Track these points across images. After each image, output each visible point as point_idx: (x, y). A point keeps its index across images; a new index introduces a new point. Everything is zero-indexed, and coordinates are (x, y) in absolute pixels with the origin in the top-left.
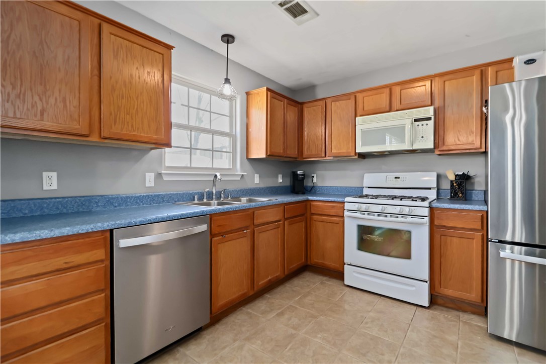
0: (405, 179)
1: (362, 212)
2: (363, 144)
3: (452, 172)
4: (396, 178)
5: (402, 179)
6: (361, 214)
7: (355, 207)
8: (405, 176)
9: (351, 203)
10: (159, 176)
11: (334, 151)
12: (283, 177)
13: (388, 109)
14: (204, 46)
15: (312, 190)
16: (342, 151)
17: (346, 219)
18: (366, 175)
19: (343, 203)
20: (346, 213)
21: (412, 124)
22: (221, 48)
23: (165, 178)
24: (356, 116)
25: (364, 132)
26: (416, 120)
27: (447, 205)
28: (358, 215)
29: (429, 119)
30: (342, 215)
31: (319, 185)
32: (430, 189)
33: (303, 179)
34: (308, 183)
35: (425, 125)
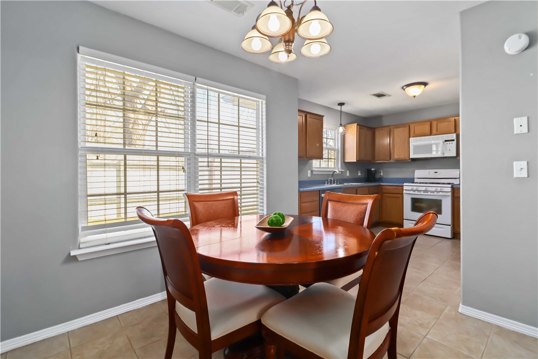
0: (441, 173)
1: (414, 191)
2: (414, 153)
4: (435, 173)
5: (439, 173)
7: (410, 188)
9: (407, 187)
10: (312, 172)
11: (396, 157)
12: (361, 173)
13: (429, 134)
14: (329, 108)
15: (380, 180)
16: (400, 157)
17: (404, 195)
18: (416, 171)
19: (403, 186)
20: (404, 192)
21: (443, 142)
22: (339, 108)
23: (314, 173)
24: (409, 138)
25: (415, 147)
26: (446, 141)
28: (412, 192)
29: (454, 140)
30: (401, 193)
31: (385, 177)
32: (456, 178)
33: (375, 173)
34: (377, 176)
35: (451, 143)
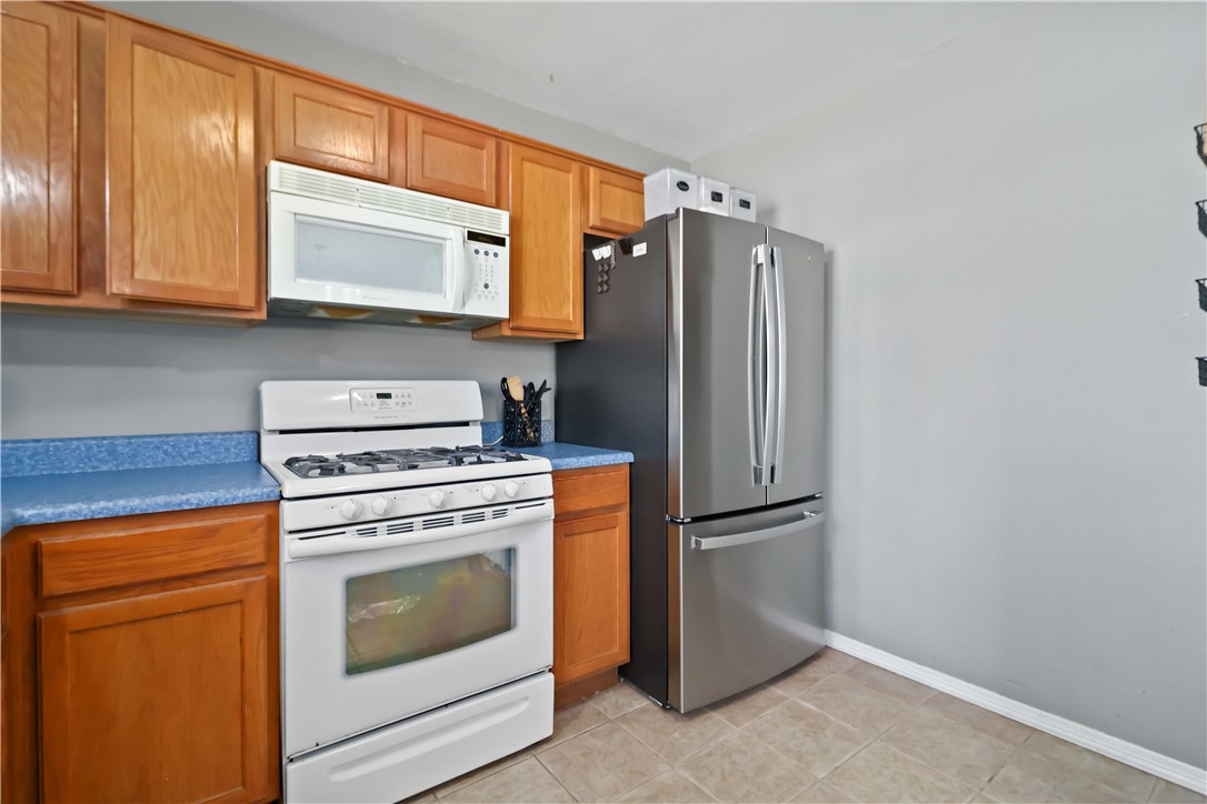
0: (406, 400)
1: (366, 526)
3: (519, 381)
4: (380, 396)
5: (401, 400)
6: (361, 533)
8: (405, 392)
11: (146, 273)
13: (384, 176)
16: (191, 282)
21: (464, 242)
26: (473, 236)
27: (574, 460)
28: (351, 539)
29: (499, 241)
32: (466, 424)
35: (491, 253)
